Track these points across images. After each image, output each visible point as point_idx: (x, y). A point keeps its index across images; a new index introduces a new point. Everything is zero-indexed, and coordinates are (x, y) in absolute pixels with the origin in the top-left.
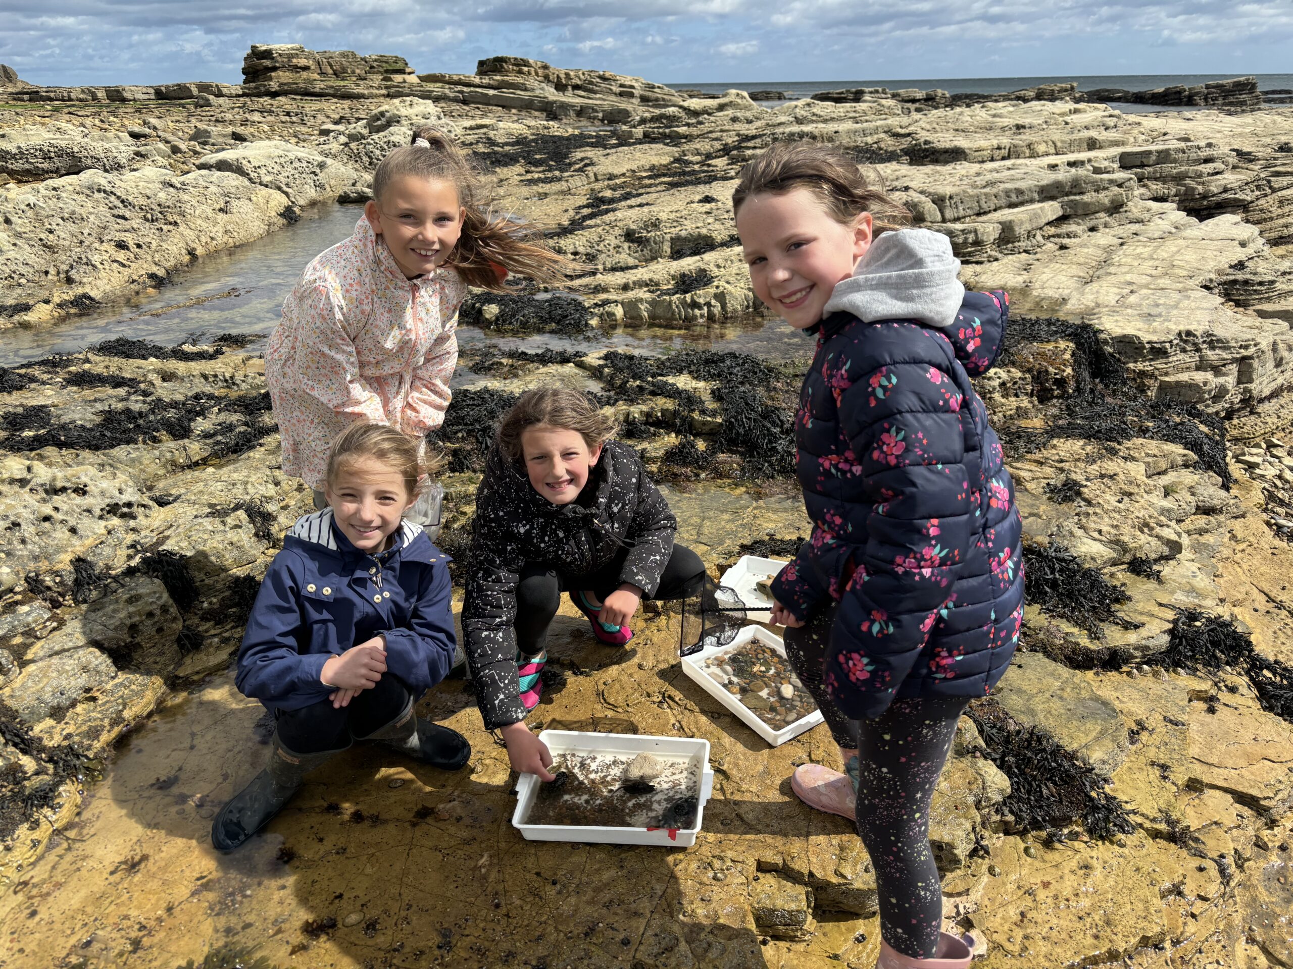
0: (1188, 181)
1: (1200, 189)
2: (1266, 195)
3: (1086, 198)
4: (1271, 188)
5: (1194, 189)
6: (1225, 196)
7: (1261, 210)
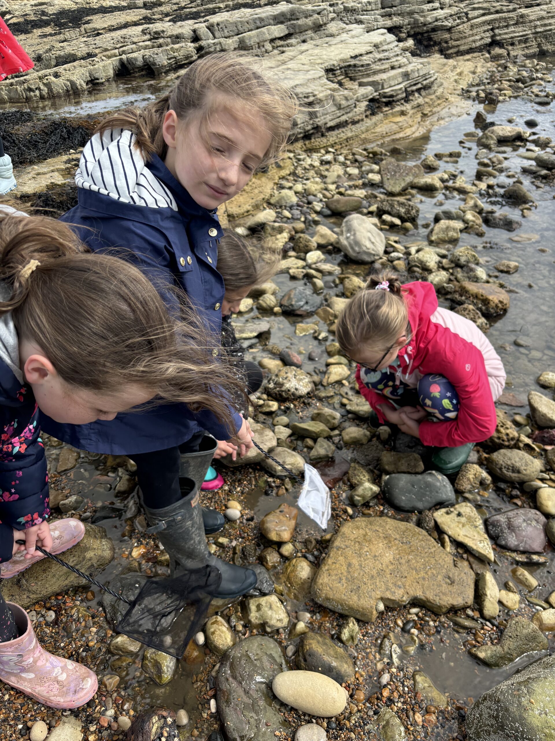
0: (416, 16)
1: (422, 19)
2: (464, 23)
3: (300, 22)
4: (467, 18)
5: (418, 20)
6: (436, 23)
7: (459, 32)
